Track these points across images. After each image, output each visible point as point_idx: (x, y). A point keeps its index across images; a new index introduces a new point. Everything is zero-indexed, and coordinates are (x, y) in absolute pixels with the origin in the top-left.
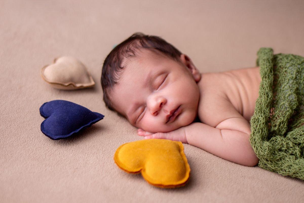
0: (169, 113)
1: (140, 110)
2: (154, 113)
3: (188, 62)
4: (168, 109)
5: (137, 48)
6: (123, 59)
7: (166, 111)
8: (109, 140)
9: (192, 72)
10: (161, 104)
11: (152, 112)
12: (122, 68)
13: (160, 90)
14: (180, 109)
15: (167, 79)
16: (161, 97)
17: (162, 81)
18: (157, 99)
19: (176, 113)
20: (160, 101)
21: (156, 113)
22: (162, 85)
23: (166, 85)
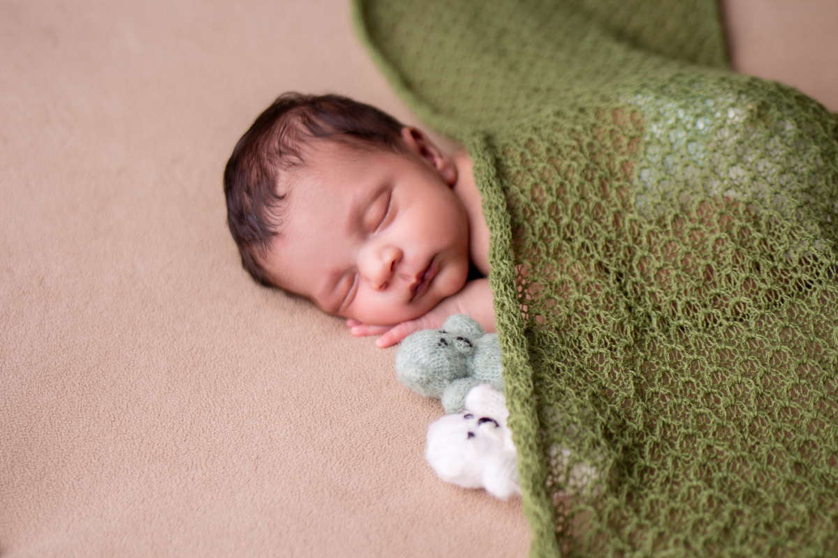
0: (413, 280)
1: (343, 284)
2: (381, 287)
3: (421, 142)
4: (410, 270)
5: (301, 140)
6: (277, 174)
7: (404, 277)
8: (294, 366)
9: (435, 165)
10: (393, 263)
11: (375, 285)
12: (282, 198)
13: (381, 231)
14: (435, 265)
15: (391, 203)
16: (387, 247)
17: (383, 211)
18: (380, 256)
19: (427, 274)
20: (388, 257)
21: (385, 285)
22: (385, 220)
23: (393, 218)
